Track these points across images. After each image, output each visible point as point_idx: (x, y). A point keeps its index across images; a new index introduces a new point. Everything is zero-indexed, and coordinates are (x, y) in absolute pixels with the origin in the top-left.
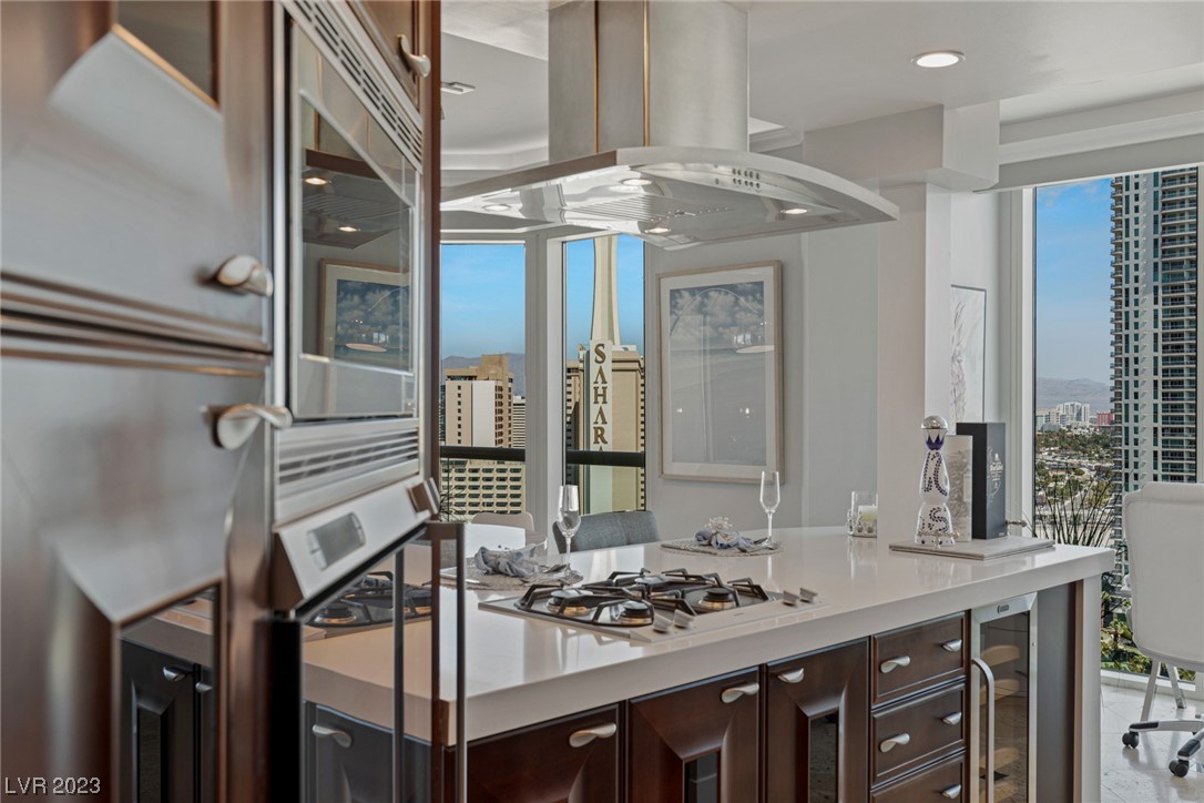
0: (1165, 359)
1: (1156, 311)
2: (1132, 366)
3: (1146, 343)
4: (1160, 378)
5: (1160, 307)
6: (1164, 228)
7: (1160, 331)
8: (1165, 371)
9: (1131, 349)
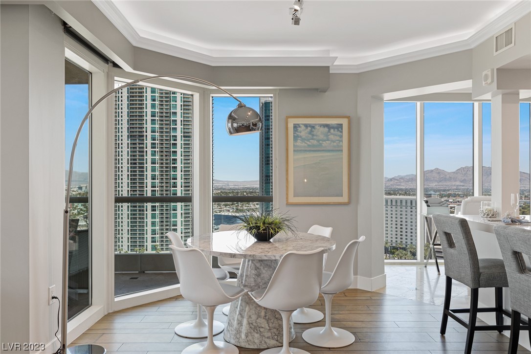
0: (131, 167)
1: (128, 151)
2: (120, 169)
3: (125, 161)
4: (129, 173)
5: (129, 150)
6: (130, 124)
7: (129, 158)
8: (131, 171)
9: (120, 163)
